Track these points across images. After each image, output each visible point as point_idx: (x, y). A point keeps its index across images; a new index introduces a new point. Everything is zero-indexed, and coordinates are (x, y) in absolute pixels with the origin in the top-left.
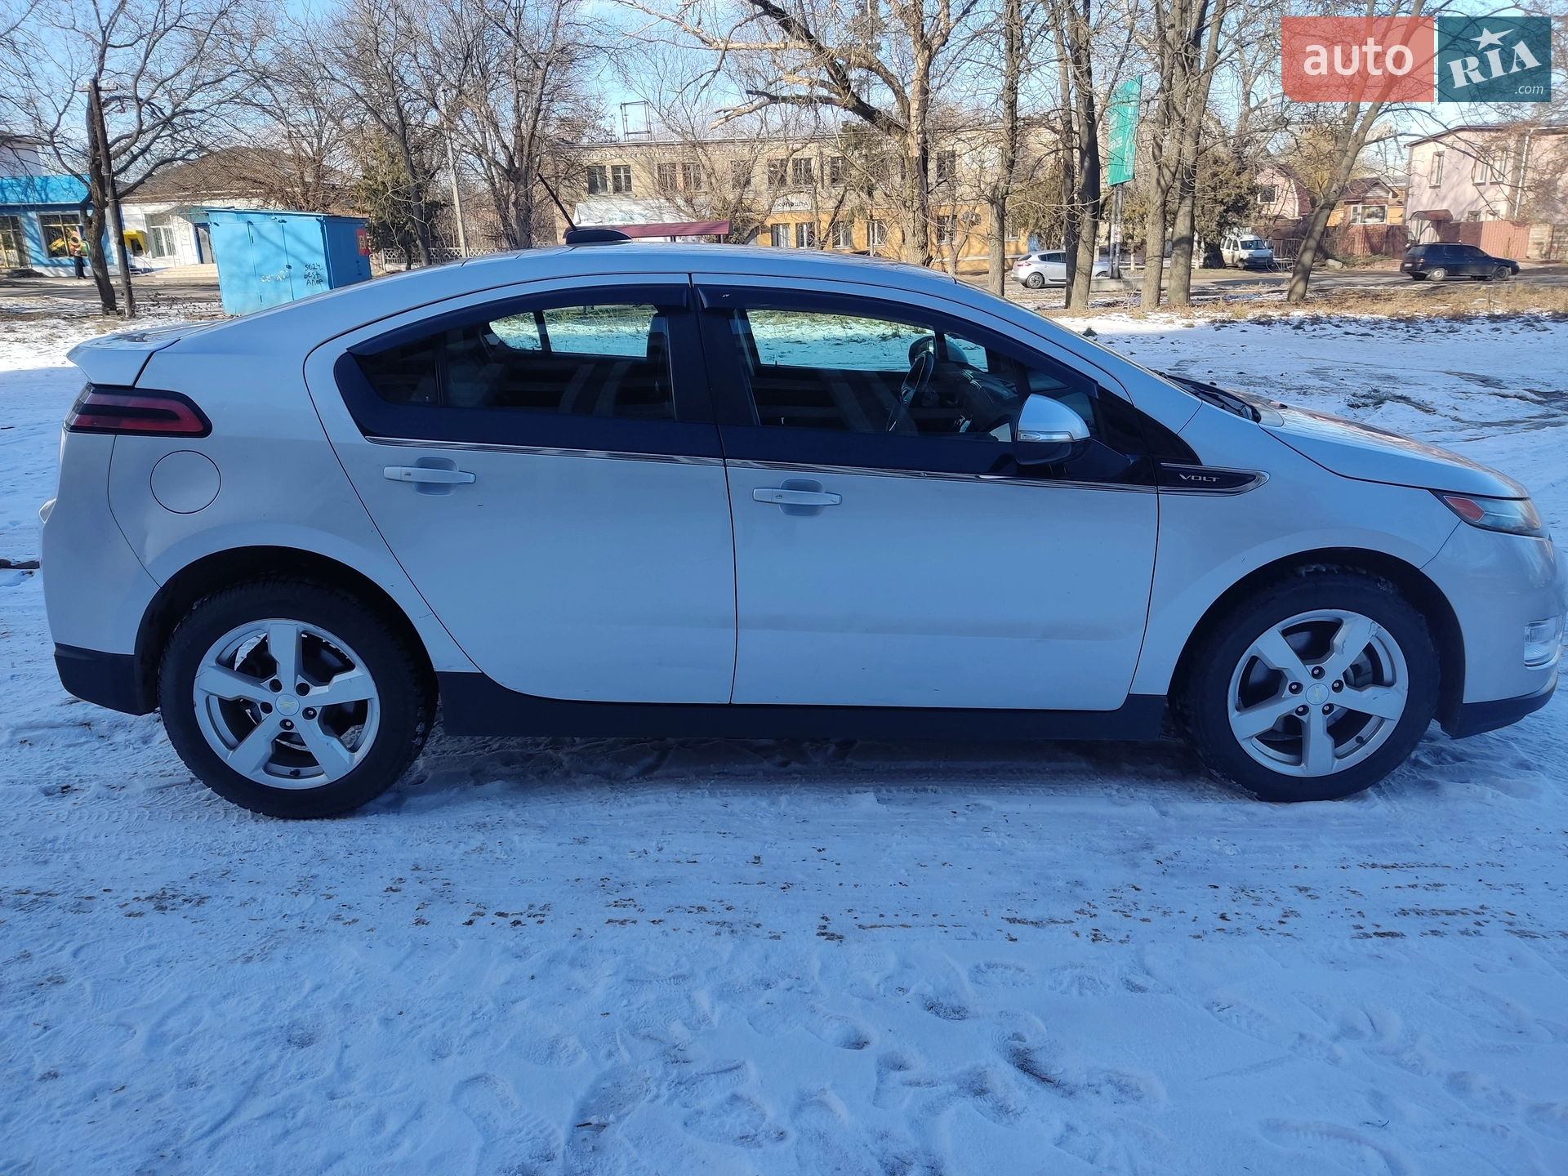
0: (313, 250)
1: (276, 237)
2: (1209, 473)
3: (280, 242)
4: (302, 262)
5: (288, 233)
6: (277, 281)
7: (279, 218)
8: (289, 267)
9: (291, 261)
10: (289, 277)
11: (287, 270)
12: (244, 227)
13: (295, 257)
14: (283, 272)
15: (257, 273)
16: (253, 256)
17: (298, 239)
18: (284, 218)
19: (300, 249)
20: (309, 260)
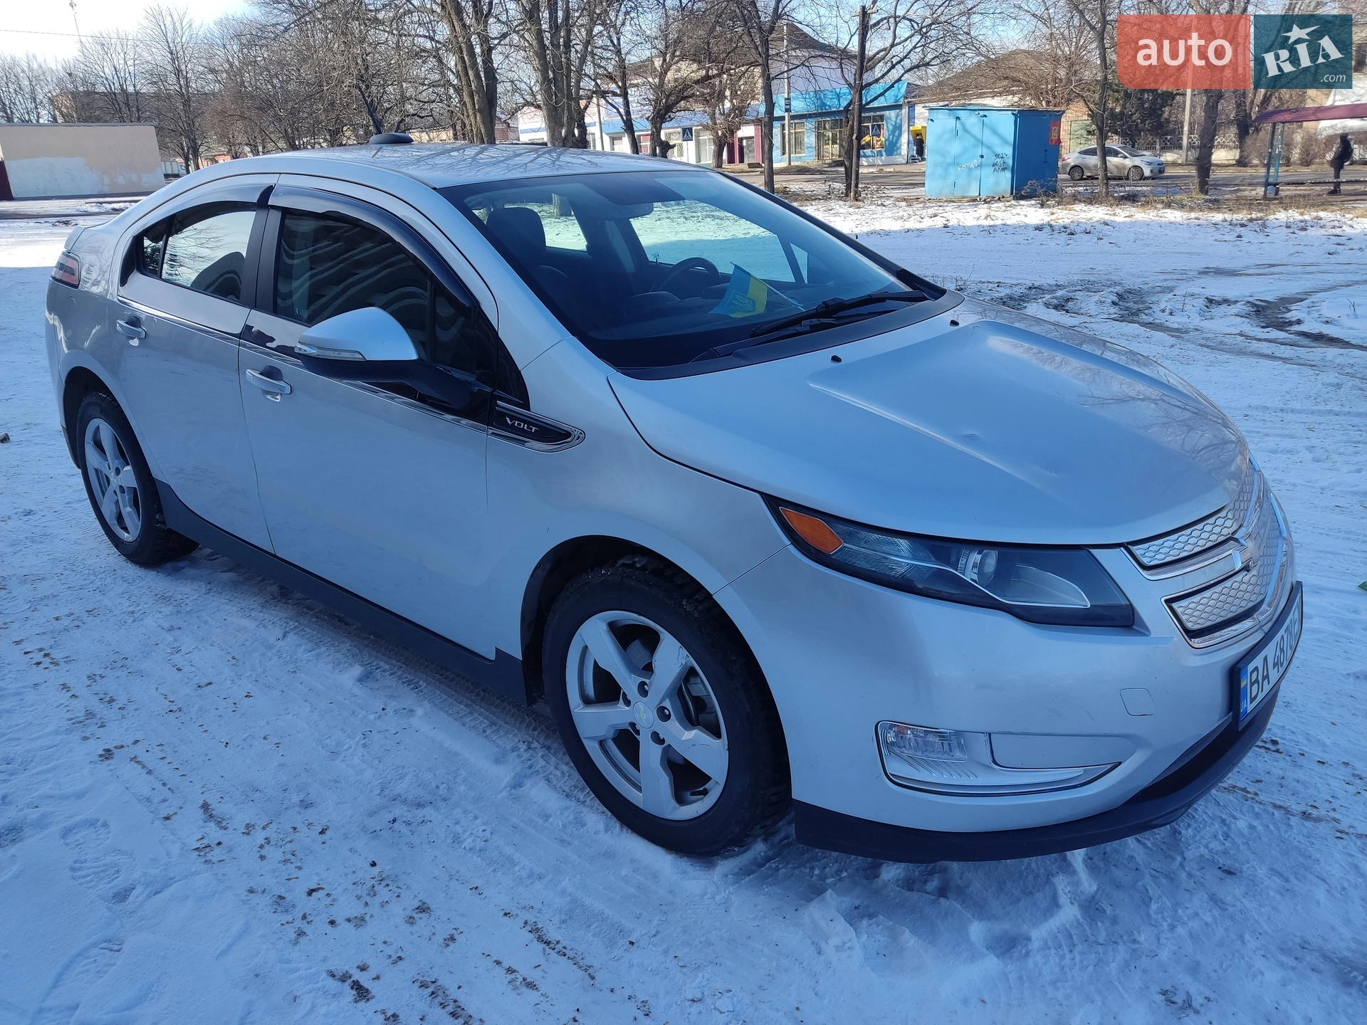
0: (1005, 141)
1: (976, 131)
2: (530, 422)
3: (979, 135)
4: (993, 152)
5: (987, 126)
6: (970, 169)
7: (982, 113)
8: (982, 157)
9: (985, 151)
10: (980, 166)
11: (980, 159)
12: (952, 121)
13: (989, 148)
14: (976, 161)
15: (955, 163)
16: (956, 148)
17: (995, 132)
18: (986, 113)
19: (995, 141)
20: (999, 150)
